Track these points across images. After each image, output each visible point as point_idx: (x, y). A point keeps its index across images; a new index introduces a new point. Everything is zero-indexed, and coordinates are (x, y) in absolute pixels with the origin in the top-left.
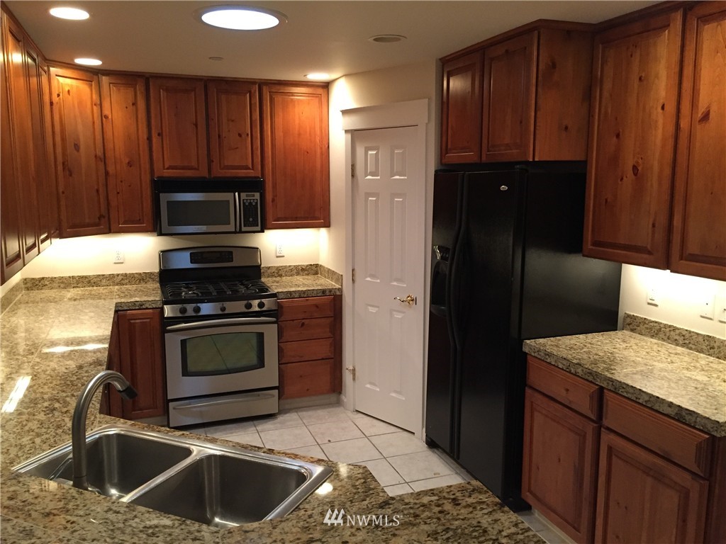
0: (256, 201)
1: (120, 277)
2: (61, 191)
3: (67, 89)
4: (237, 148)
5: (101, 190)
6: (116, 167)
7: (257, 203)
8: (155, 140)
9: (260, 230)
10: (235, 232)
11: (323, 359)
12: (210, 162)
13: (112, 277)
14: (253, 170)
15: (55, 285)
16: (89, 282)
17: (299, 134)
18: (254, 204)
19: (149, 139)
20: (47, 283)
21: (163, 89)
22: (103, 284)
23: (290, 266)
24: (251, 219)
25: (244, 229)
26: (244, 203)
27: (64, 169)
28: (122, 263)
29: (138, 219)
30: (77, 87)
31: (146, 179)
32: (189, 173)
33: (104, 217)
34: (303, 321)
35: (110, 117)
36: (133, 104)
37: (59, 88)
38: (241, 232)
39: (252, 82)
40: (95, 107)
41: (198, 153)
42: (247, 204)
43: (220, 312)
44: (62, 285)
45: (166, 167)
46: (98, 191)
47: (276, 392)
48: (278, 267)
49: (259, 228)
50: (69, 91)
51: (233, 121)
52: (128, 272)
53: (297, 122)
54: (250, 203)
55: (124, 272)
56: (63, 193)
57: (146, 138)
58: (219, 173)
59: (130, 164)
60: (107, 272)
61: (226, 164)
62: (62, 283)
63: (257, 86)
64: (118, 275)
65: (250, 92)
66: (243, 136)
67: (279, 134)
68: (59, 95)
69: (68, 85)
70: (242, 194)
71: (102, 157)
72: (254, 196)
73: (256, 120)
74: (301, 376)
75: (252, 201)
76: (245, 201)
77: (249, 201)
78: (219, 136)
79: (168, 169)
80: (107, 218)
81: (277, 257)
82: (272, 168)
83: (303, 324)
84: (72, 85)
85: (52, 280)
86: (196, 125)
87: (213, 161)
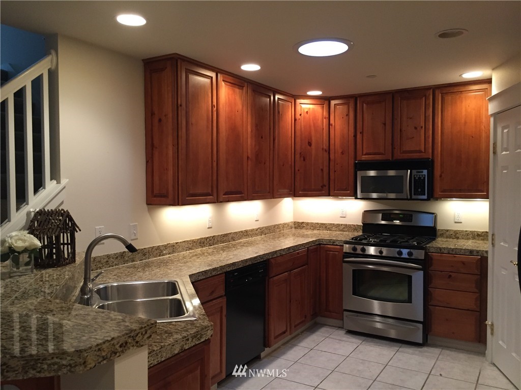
0: (424, 176)
1: (343, 226)
2: (297, 169)
3: (306, 110)
4: (413, 138)
5: (324, 170)
6: (335, 155)
7: (425, 178)
8: (359, 136)
9: (426, 198)
10: (407, 199)
11: (468, 310)
12: (393, 148)
13: (338, 225)
14: (425, 153)
15: (309, 227)
16: (326, 227)
17: (466, 123)
18: (422, 178)
19: (355, 136)
20: (305, 225)
21: (365, 103)
22: (333, 229)
23: (466, 231)
24: (419, 190)
25: (414, 197)
26: (415, 178)
27: (300, 157)
28: (345, 217)
29: (345, 188)
30: (313, 108)
31: (352, 162)
32: (378, 157)
33: (325, 186)
34: (450, 274)
35: (333, 125)
36: (347, 115)
37: (301, 111)
38: (411, 199)
39: (427, 88)
40: (324, 120)
41: (385, 143)
42: (417, 178)
43: (379, 254)
44: (312, 228)
45: (364, 153)
46: (322, 170)
47: (421, 326)
48: (455, 231)
49: (425, 197)
50: (307, 112)
51: (411, 118)
52: (347, 224)
53: (464, 113)
54: (420, 178)
55: (345, 223)
56: (298, 170)
57: (352, 136)
58: (399, 156)
59: (342, 153)
60: (336, 223)
61: (404, 150)
62: (312, 226)
63: (432, 90)
64: (342, 225)
65: (425, 96)
66: (418, 129)
67: (448, 124)
68: (301, 115)
69: (307, 108)
70: (413, 171)
71: (327, 149)
72: (422, 172)
73: (429, 116)
74: (447, 320)
75: (421, 176)
76: (415, 176)
77: (418, 176)
78: (401, 130)
79: (365, 155)
80: (327, 187)
81: (456, 222)
82: (441, 151)
83: (450, 276)
84: (309, 108)
85: (307, 224)
86: (385, 124)
87: (395, 148)
